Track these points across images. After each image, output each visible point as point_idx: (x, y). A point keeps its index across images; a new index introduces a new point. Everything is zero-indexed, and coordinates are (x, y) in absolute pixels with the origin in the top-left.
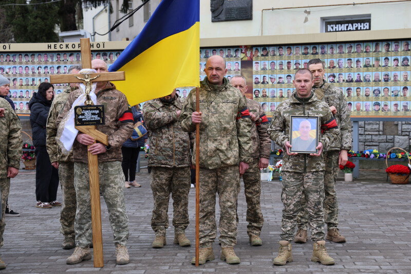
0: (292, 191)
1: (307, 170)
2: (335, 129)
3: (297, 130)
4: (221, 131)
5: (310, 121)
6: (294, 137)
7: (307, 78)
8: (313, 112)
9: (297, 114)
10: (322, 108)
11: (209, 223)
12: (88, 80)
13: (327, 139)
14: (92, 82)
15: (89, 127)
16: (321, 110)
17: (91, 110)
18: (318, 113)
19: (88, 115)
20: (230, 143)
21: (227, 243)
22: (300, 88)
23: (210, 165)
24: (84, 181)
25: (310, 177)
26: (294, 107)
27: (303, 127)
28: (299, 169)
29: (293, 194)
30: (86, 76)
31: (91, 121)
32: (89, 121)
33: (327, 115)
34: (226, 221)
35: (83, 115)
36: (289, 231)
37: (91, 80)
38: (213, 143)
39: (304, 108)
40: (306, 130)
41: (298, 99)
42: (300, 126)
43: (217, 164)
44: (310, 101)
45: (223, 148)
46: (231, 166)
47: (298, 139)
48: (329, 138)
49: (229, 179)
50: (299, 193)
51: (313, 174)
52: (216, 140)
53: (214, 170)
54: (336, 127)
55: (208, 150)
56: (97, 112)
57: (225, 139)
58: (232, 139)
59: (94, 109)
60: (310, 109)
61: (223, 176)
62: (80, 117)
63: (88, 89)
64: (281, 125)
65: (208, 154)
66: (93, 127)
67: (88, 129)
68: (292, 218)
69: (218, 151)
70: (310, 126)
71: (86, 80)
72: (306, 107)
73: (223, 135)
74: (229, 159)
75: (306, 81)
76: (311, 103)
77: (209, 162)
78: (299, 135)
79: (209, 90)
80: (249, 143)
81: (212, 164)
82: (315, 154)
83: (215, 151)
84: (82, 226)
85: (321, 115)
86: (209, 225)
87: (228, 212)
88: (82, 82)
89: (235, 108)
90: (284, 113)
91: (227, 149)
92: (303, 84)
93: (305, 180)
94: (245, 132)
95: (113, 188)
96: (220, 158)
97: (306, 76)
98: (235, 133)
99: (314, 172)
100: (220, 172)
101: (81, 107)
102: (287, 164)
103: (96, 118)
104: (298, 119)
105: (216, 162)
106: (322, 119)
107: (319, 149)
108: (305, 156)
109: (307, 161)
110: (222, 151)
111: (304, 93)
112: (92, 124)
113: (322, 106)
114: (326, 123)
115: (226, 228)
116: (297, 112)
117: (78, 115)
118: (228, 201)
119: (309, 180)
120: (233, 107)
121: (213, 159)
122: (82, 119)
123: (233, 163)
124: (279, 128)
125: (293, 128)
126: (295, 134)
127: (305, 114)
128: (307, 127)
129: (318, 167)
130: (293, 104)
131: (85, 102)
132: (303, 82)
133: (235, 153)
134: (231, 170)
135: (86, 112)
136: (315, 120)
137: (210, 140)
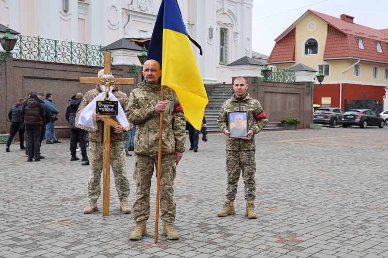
0: (231, 165)
1: (242, 149)
2: (264, 119)
3: (233, 122)
5: (242, 115)
6: (231, 127)
8: (246, 107)
9: (235, 109)
11: (145, 204)
12: (108, 83)
13: (257, 127)
14: (111, 84)
15: (106, 116)
16: (252, 106)
17: (108, 104)
18: (250, 108)
19: (106, 108)
20: (168, 135)
21: (168, 220)
22: (238, 90)
24: (98, 155)
25: (244, 154)
26: (233, 104)
27: (237, 119)
28: (236, 149)
29: (232, 167)
30: (107, 80)
31: (108, 112)
32: (106, 112)
33: (258, 109)
34: (166, 201)
35: (102, 107)
36: (231, 192)
37: (110, 83)
38: (154, 134)
39: (240, 104)
40: (239, 121)
41: (236, 98)
42: (235, 118)
44: (244, 99)
47: (234, 128)
48: (258, 126)
49: (166, 166)
50: (236, 166)
51: (246, 152)
52: (156, 132)
54: (265, 118)
55: (150, 140)
56: (113, 106)
57: (163, 131)
58: (169, 131)
59: (111, 104)
60: (244, 105)
62: (100, 109)
63: (107, 89)
64: (225, 118)
65: (150, 144)
66: (109, 116)
67: (105, 118)
68: (233, 184)
70: (242, 118)
71: (106, 83)
72: (242, 104)
74: (168, 147)
75: (242, 85)
76: (245, 101)
77: (150, 151)
78: (235, 126)
79: (148, 90)
80: (182, 135)
81: (152, 152)
82: (246, 138)
83: (155, 141)
84: (95, 187)
85: (252, 110)
87: (167, 194)
88: (103, 84)
89: (171, 104)
90: (227, 109)
91: (165, 140)
92: (239, 87)
93: (240, 157)
94: (178, 125)
95: (119, 160)
97: (242, 82)
98: (171, 126)
99: (247, 151)
101: (102, 102)
103: (112, 110)
105: (156, 150)
107: (249, 135)
109: (241, 143)
111: (241, 94)
112: (108, 115)
113: (253, 103)
114: (257, 115)
115: (166, 208)
116: (235, 107)
117: (99, 108)
118: (167, 184)
119: (243, 157)
120: (170, 104)
121: (154, 148)
122: (101, 110)
123: (171, 152)
124: (223, 120)
127: (240, 110)
128: (240, 119)
129: (250, 147)
130: (233, 102)
131: (105, 99)
132: (239, 86)
133: (172, 143)
134: (167, 158)
135: (105, 106)
136: (245, 114)
137: (151, 132)
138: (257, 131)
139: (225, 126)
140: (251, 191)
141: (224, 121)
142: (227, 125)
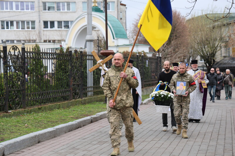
1: (183, 102)
3: (178, 86)
4: (123, 90)
7: (184, 67)
9: (179, 80)
10: (189, 78)
11: (117, 135)
13: (191, 90)
18: (187, 80)
23: (118, 107)
26: (178, 77)
33: (191, 80)
38: (119, 96)
41: (180, 74)
43: (121, 107)
44: (184, 75)
45: (124, 99)
46: (128, 107)
47: (179, 89)
48: (191, 89)
52: (121, 95)
53: (120, 110)
57: (124, 94)
61: (124, 113)
64: (174, 84)
69: (121, 101)
70: (183, 85)
72: (183, 77)
73: (124, 92)
74: (127, 104)
75: (183, 68)
77: (118, 106)
78: (179, 88)
81: (119, 107)
82: (185, 95)
83: (120, 100)
85: (188, 81)
86: (117, 136)
90: (175, 79)
91: (126, 100)
96: (123, 104)
100: (122, 111)
102: (175, 99)
104: (179, 82)
105: (121, 106)
106: (189, 82)
108: (181, 96)
109: (182, 98)
110: (123, 100)
114: (191, 83)
121: (119, 104)
123: (129, 106)
125: (177, 85)
126: (178, 88)
132: (182, 69)
133: (130, 101)
134: (128, 110)
136: (185, 82)
138: (191, 92)
139: (174, 88)
140: (185, 124)
141: (173, 85)
142: (175, 87)
